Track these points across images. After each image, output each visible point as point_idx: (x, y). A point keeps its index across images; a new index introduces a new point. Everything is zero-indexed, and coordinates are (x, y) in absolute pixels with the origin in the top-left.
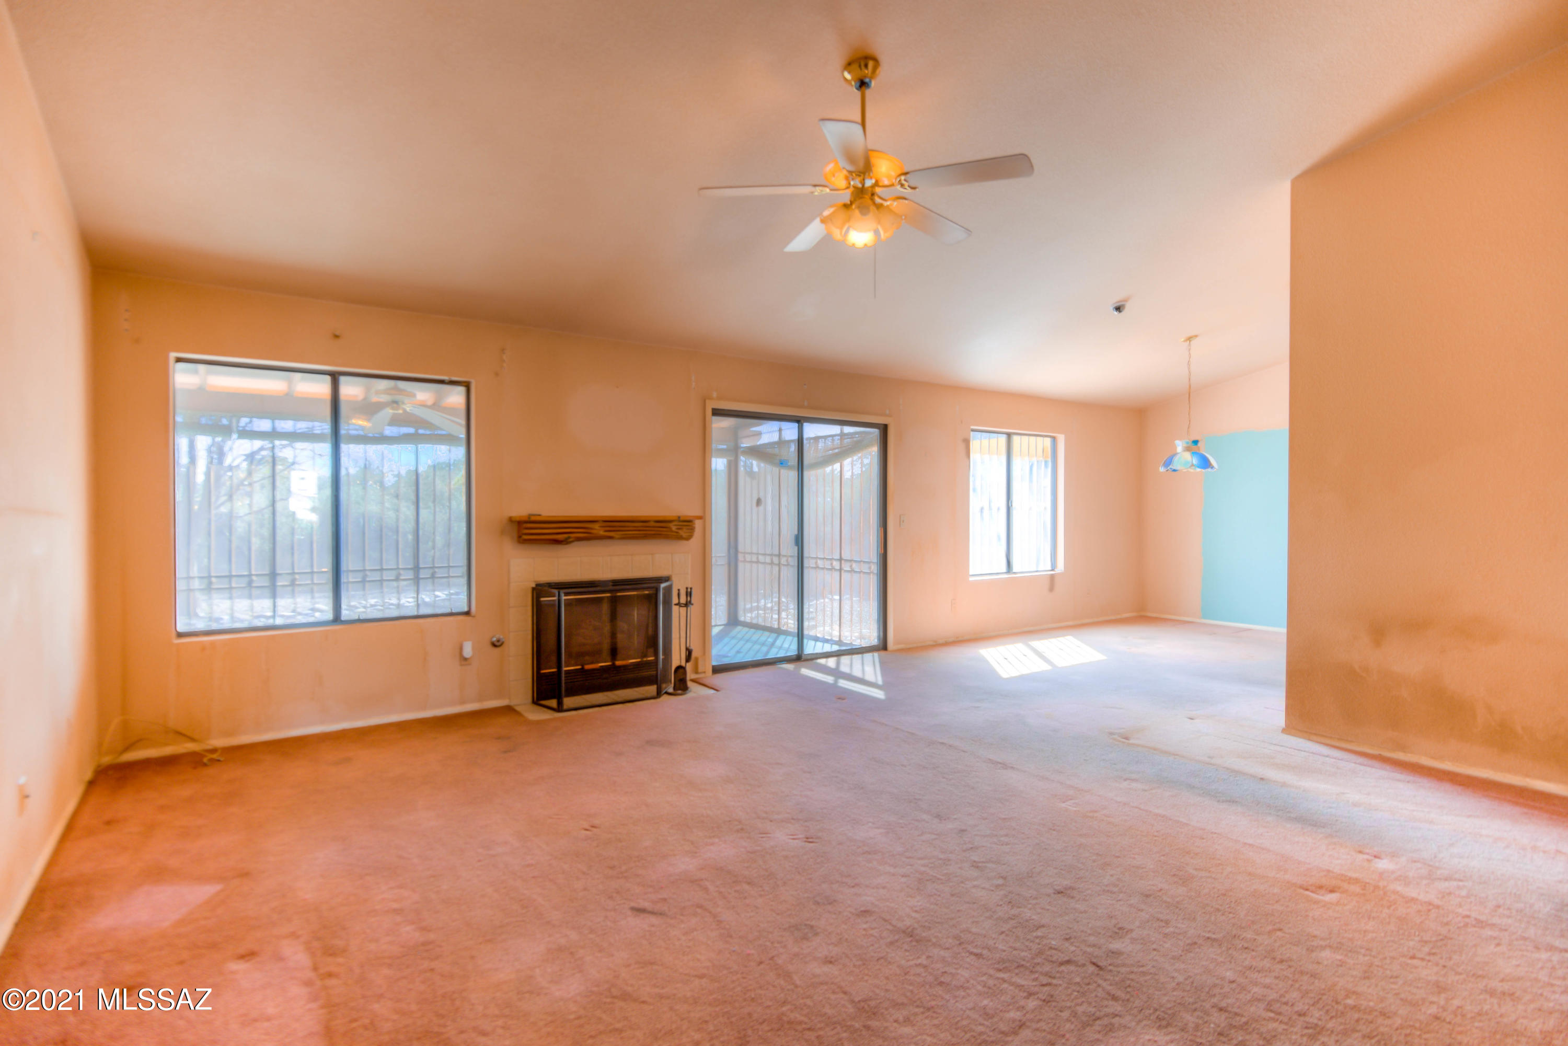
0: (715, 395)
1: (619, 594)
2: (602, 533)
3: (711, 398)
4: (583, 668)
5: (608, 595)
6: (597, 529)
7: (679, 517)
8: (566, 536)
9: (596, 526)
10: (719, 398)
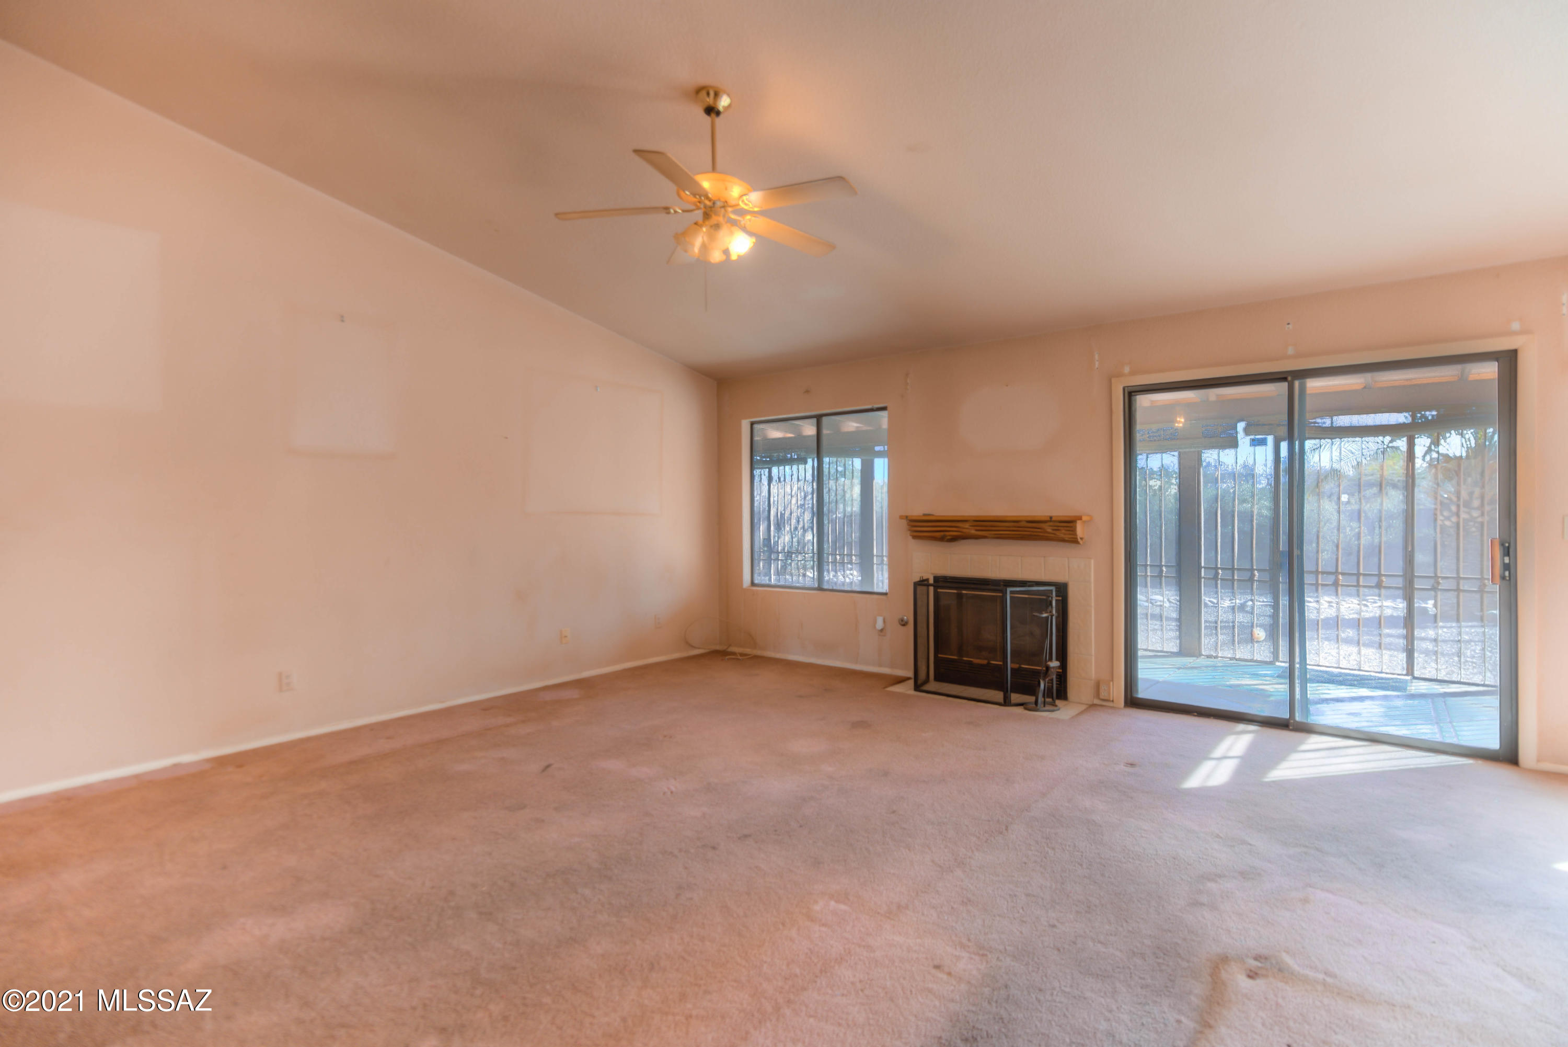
0: (1127, 370)
1: (964, 592)
2: (973, 532)
3: (1120, 375)
4: (989, 663)
5: (955, 591)
6: (968, 529)
7: (1051, 518)
8: (942, 534)
9: (967, 525)
10: (1133, 373)
